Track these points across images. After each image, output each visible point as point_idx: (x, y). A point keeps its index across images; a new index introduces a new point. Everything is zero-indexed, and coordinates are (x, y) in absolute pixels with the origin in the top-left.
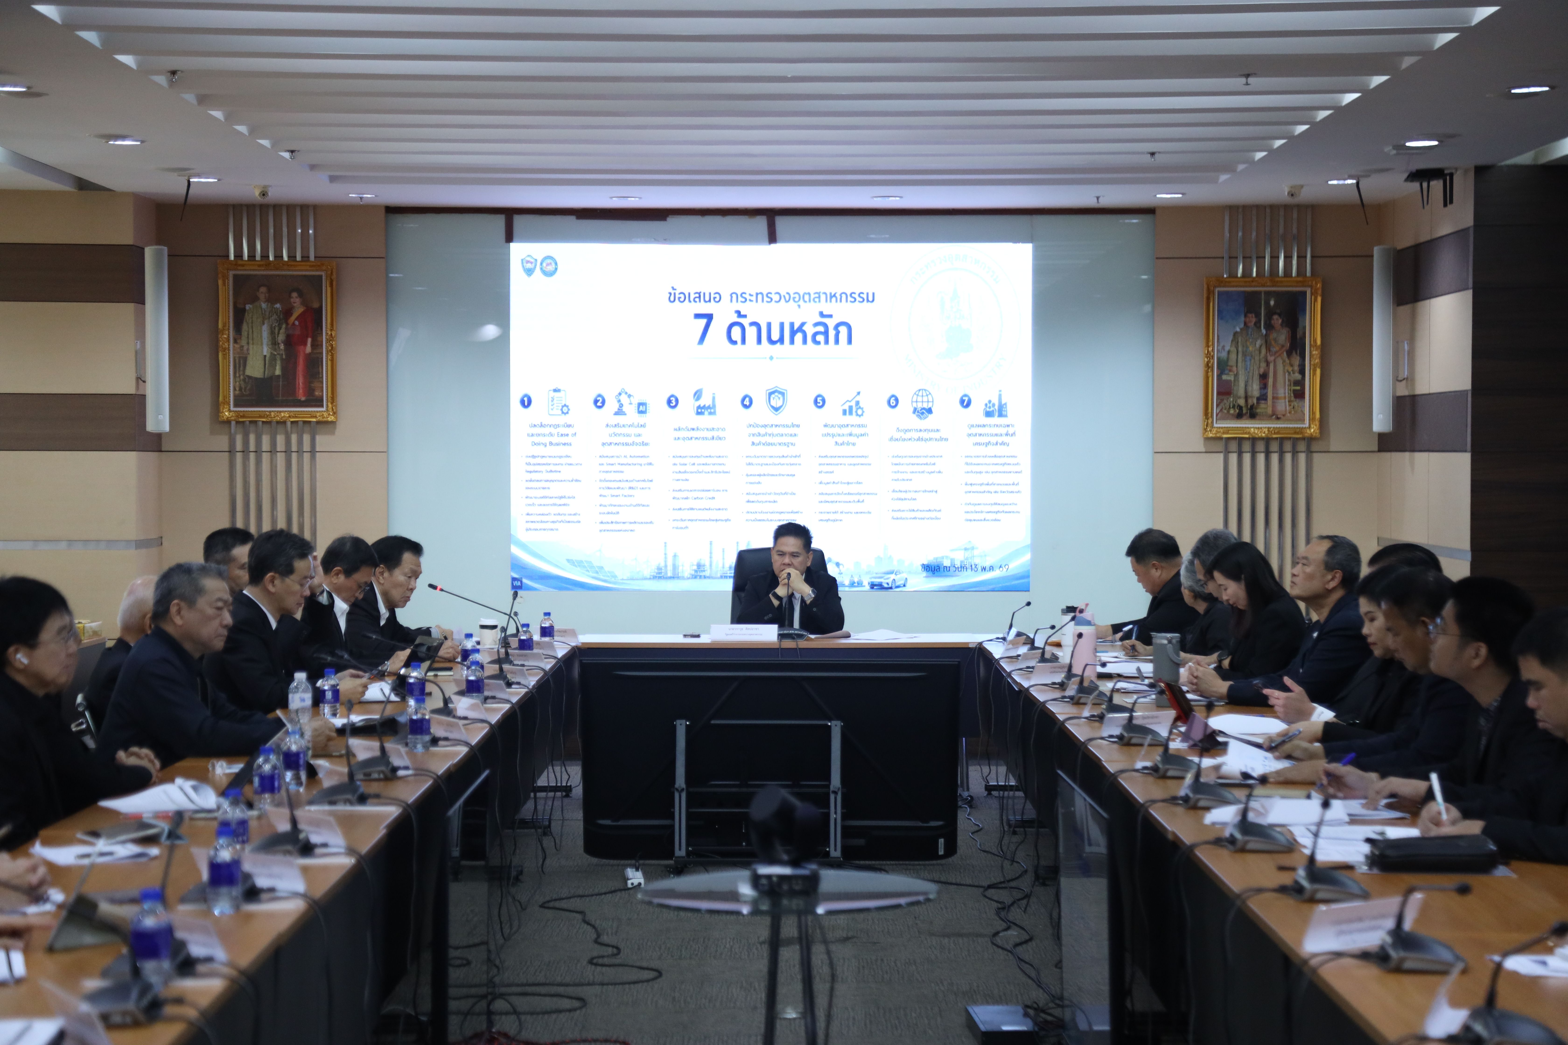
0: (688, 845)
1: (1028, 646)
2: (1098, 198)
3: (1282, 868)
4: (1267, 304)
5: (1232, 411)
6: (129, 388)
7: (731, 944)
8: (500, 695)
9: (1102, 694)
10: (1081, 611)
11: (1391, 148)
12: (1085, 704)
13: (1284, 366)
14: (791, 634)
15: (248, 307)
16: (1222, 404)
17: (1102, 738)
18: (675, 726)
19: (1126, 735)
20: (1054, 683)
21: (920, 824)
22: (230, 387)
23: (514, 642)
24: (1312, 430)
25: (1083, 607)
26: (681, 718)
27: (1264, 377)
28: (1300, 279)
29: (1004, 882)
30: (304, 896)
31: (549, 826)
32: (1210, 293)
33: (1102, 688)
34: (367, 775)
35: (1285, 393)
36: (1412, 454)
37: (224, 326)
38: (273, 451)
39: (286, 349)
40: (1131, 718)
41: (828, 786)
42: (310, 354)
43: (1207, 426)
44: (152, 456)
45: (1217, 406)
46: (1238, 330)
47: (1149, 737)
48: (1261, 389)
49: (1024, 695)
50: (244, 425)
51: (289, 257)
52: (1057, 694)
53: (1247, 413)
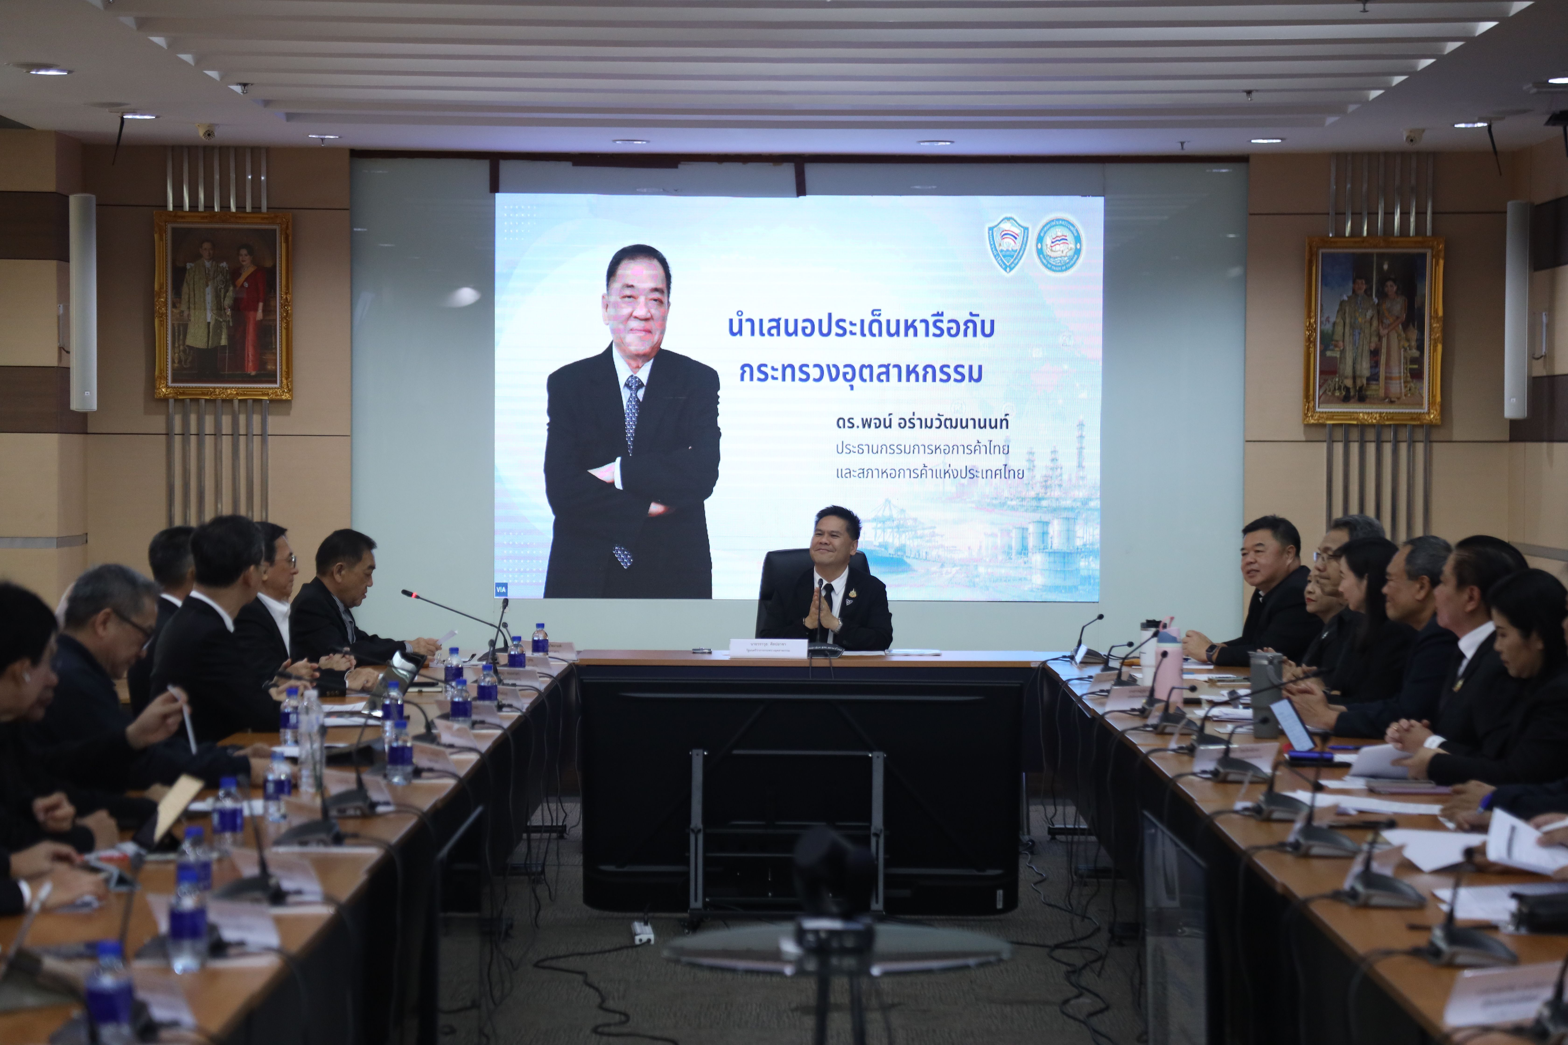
0: (705, 896)
1: (1100, 667)
2: (1182, 143)
3: (1413, 927)
4: (1380, 268)
5: (1337, 394)
6: (50, 360)
7: (758, 1010)
8: (490, 719)
9: (1191, 722)
10: (1165, 626)
11: (1531, 85)
12: (1171, 734)
13: (1399, 341)
14: (824, 650)
15: (189, 265)
16: (1325, 386)
17: (1194, 774)
18: (690, 758)
19: (1221, 770)
20: (1133, 710)
21: (975, 872)
22: (168, 360)
23: (503, 658)
24: (1432, 416)
25: (1167, 622)
26: (698, 747)
27: (1375, 354)
28: (1420, 239)
29: (1073, 941)
30: (279, 951)
31: (543, 872)
32: (1312, 255)
33: (1189, 716)
34: (342, 811)
35: (1400, 373)
36: (1551, 444)
37: (161, 287)
38: (217, 434)
39: (233, 316)
40: (1227, 751)
41: (869, 828)
42: (261, 321)
43: (1308, 410)
44: (76, 439)
45: (1320, 387)
46: (1345, 298)
47: (1250, 774)
48: (1371, 367)
49: (1098, 723)
50: (183, 402)
51: (237, 208)
52: (1138, 723)
53: (1355, 395)
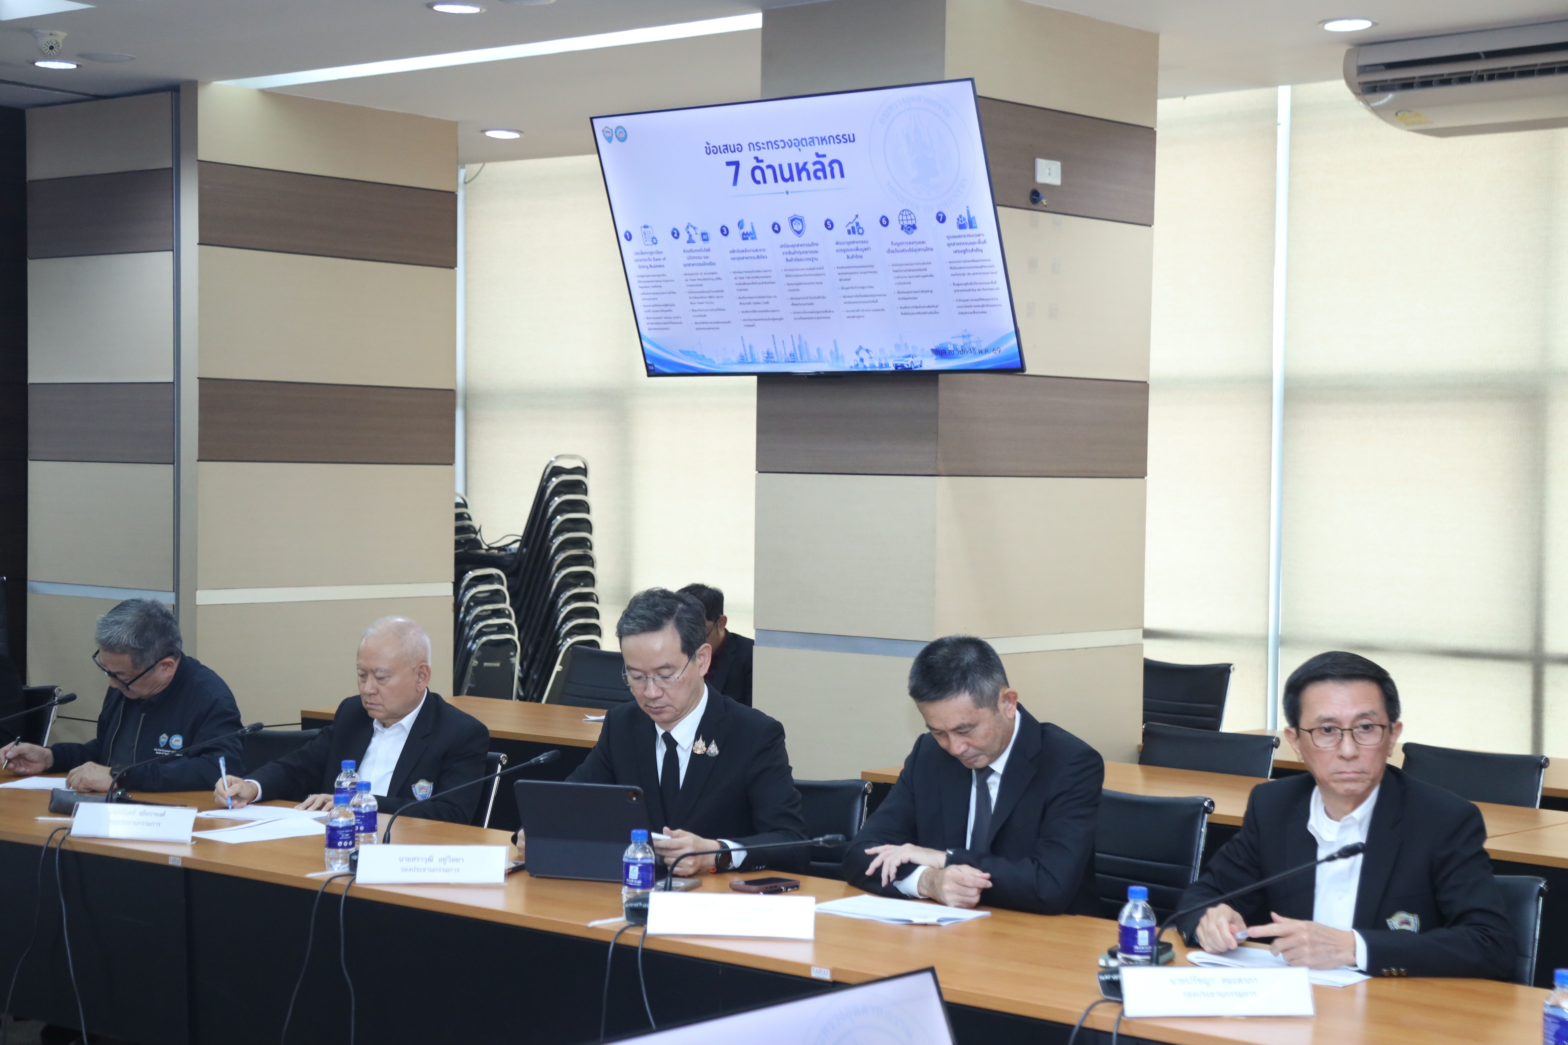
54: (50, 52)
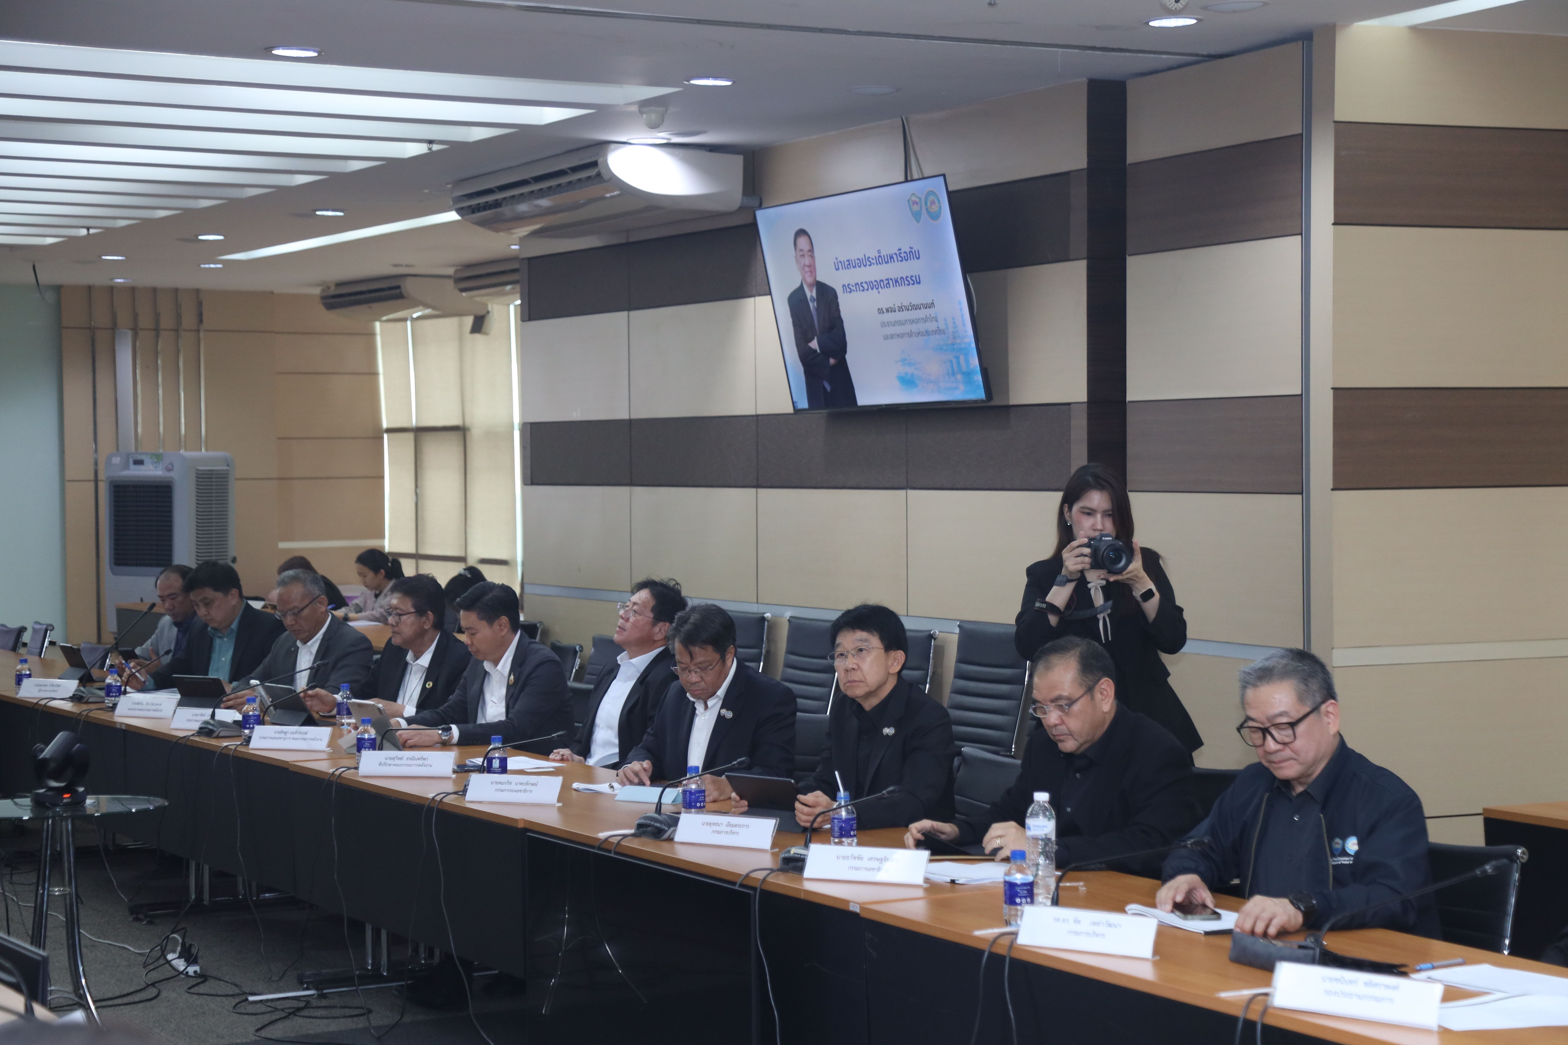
54: (1176, 6)
